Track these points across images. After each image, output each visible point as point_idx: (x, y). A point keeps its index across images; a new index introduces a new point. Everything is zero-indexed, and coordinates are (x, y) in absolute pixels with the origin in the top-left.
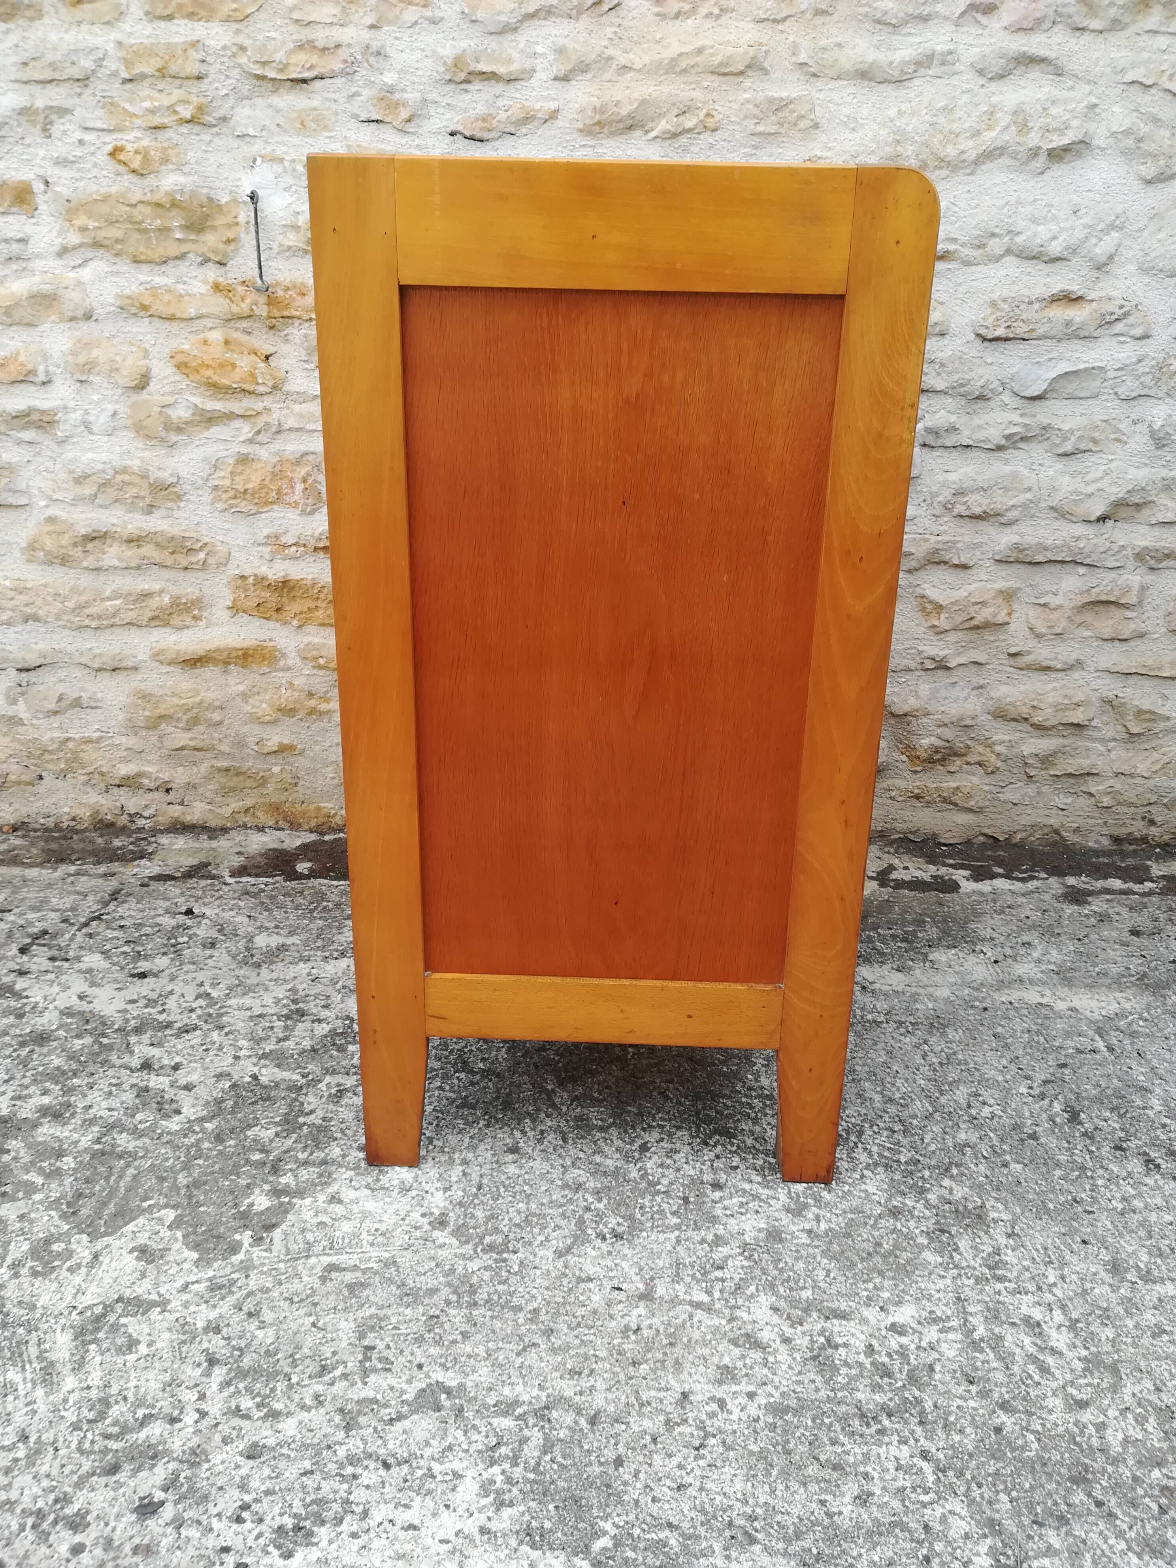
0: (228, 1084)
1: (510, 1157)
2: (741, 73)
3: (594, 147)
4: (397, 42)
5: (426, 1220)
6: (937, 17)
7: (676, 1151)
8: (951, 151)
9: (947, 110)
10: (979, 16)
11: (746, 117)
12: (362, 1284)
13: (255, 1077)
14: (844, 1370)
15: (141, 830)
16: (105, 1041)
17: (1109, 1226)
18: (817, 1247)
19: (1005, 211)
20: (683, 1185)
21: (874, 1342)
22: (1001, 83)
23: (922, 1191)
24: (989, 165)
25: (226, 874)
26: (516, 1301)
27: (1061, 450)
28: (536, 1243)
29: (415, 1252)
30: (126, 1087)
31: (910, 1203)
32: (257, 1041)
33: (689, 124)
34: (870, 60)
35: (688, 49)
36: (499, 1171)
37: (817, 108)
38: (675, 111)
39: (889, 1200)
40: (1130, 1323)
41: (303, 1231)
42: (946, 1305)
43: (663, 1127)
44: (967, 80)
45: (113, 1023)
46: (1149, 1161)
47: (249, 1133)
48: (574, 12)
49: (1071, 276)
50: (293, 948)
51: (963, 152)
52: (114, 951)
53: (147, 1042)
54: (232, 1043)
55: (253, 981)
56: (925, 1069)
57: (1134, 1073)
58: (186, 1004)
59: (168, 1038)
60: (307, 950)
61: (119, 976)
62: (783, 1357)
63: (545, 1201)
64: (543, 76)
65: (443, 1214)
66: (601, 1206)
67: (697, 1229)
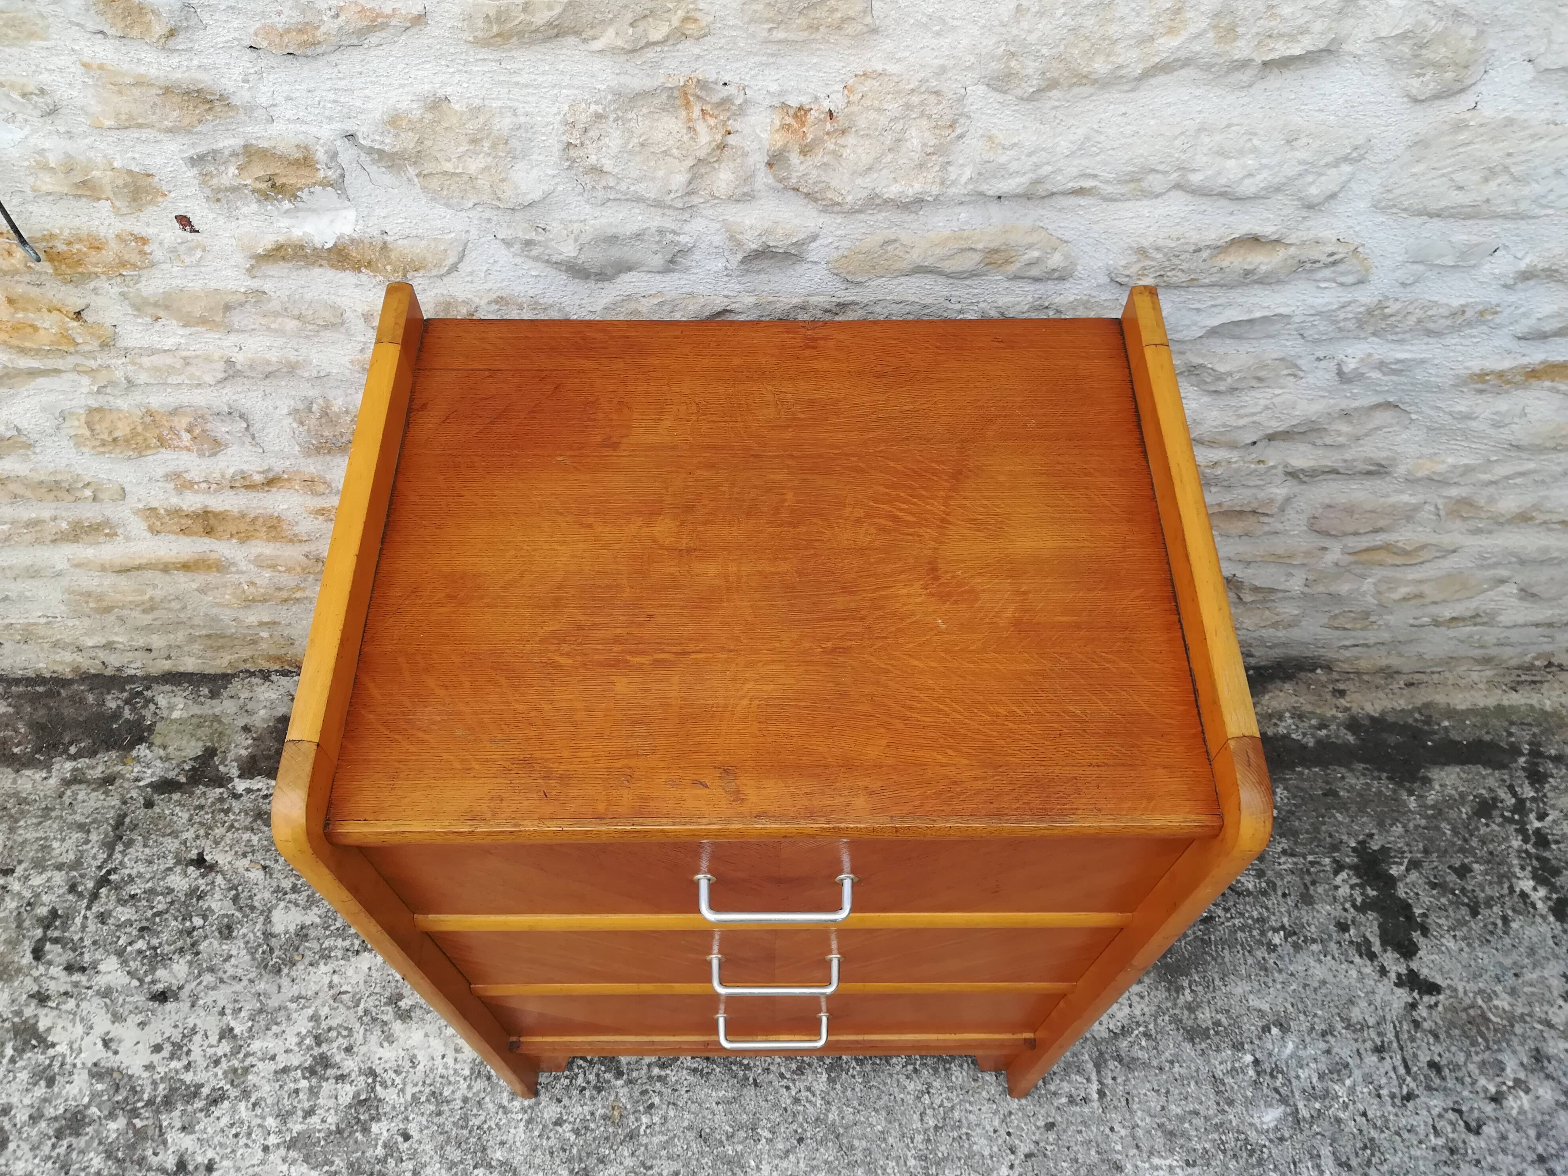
3: (498, 60)
15: (132, 679)
16: (138, 1123)
25: (235, 772)
27: (1212, 389)
32: (284, 1116)
33: (656, 35)
38: (629, 17)
45: (143, 1091)
49: (1267, 216)
50: (312, 933)
51: (1120, 67)
52: (129, 948)
53: (178, 1124)
54: (259, 1121)
55: (273, 1003)
56: (919, 1138)
57: (1114, 1137)
58: (210, 1051)
59: (198, 1115)
60: (327, 937)
61: (140, 999)
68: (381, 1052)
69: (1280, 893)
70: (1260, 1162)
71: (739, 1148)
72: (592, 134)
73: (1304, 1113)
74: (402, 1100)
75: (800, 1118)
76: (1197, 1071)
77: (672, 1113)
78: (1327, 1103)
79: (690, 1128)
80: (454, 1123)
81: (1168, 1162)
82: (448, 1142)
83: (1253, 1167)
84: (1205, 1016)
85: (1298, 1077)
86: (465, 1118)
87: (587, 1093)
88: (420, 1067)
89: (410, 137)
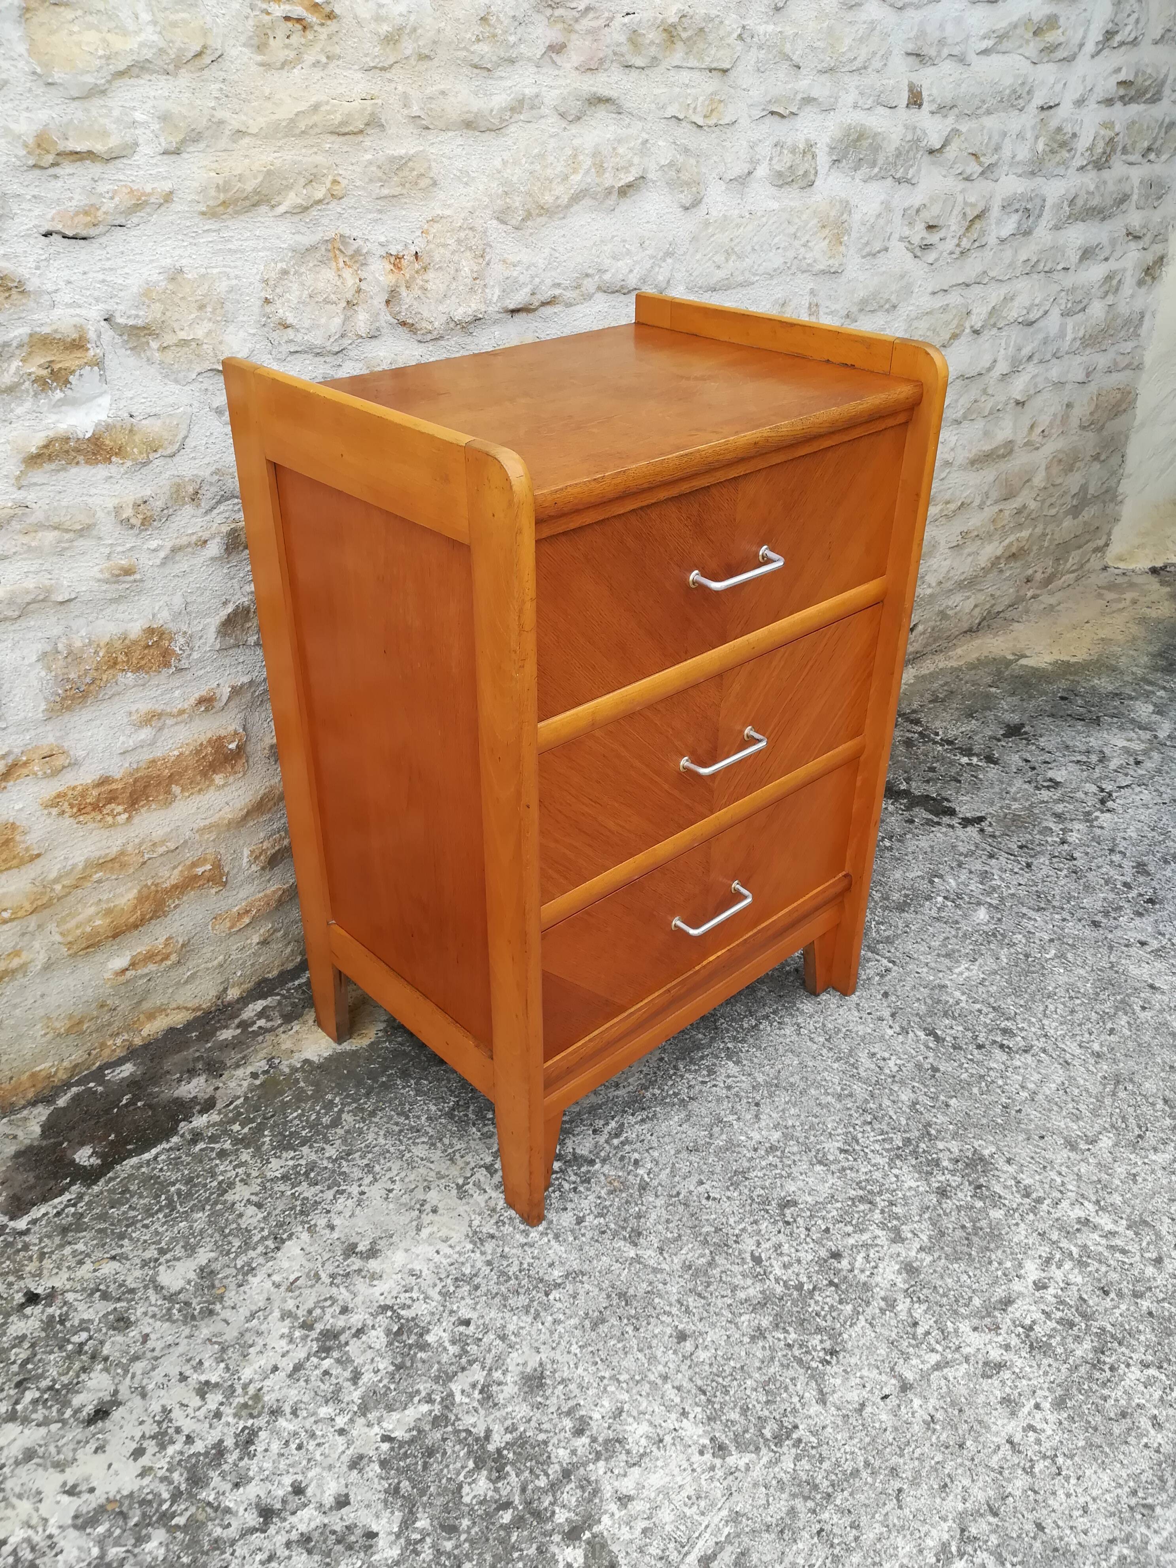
0: (375, 1467)
1: (688, 1345)
2: (361, 132)
3: (218, 230)
5: (708, 1456)
6: (522, 59)
7: (780, 1245)
8: (548, 198)
10: (555, 57)
11: (370, 180)
12: (743, 1554)
13: (386, 1438)
14: (1054, 1342)
17: (1037, 1114)
18: (939, 1258)
19: (594, 251)
20: (817, 1272)
21: (1043, 1306)
22: (578, 125)
23: (937, 1163)
24: (577, 208)
26: (848, 1466)
28: (798, 1406)
29: (739, 1490)
30: (282, 1552)
31: (942, 1178)
32: (335, 1397)
35: (303, 106)
36: (696, 1365)
37: (433, 164)
38: (302, 181)
39: (929, 1185)
40: (1117, 1182)
41: (641, 1550)
42: (1040, 1245)
43: (744, 1230)
44: (551, 123)
45: (157, 1495)
46: (1002, 1046)
47: (466, 1499)
48: (172, 67)
50: (216, 1266)
51: (556, 198)
52: (19, 1407)
53: (227, 1487)
54: (312, 1419)
55: (231, 1334)
56: (824, 1051)
57: (923, 975)
58: (201, 1414)
59: (241, 1464)
60: (235, 1259)
61: (76, 1432)
62: (1019, 1363)
63: (758, 1364)
64: (146, 150)
65: (712, 1440)
66: (793, 1336)
67: (868, 1303)
68: (377, 1291)
71: (724, 1137)
72: (279, 289)
74: (434, 1304)
75: (743, 1094)
76: (924, 921)
77: (656, 1154)
80: (497, 1284)
82: (505, 1298)
84: (897, 897)
85: (972, 891)
86: (502, 1273)
87: (581, 1189)
88: (425, 1272)
89: (158, 307)
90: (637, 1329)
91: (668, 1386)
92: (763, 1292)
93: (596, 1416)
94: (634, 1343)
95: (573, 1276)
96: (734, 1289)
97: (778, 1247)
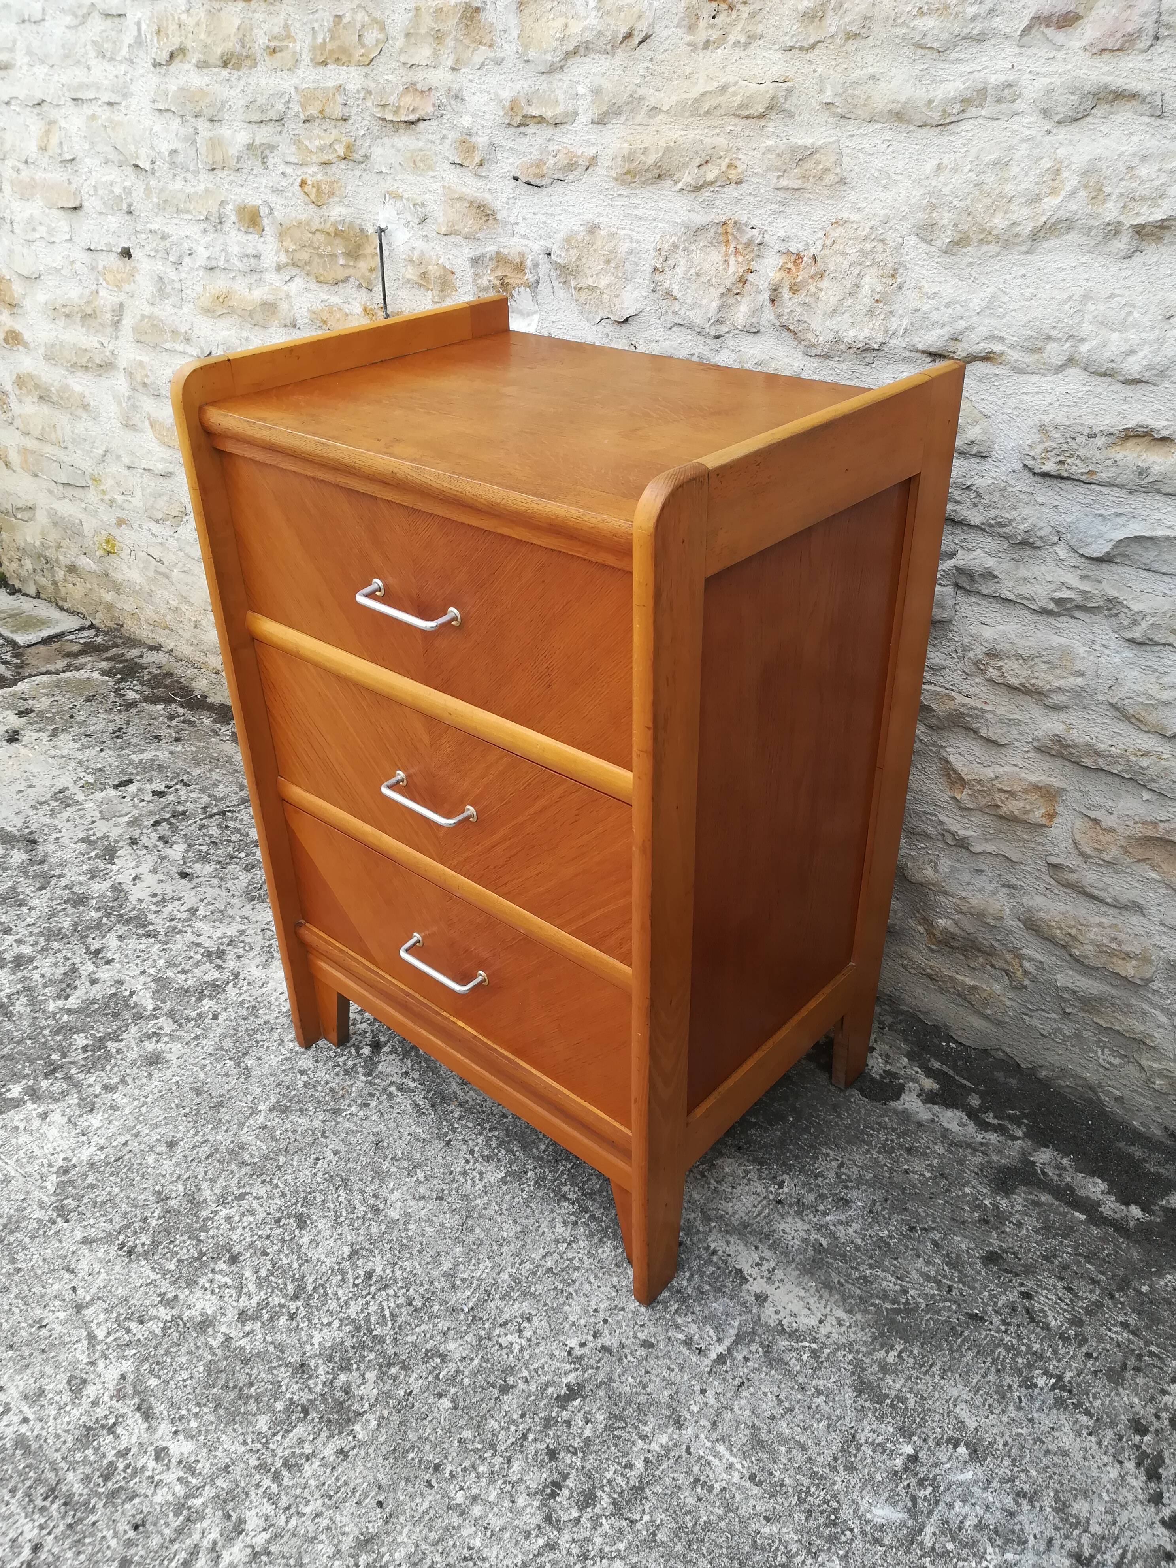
0: (113, 990)
1: (163, 1148)
2: (763, 116)
3: (628, 197)
4: (470, 85)
5: (61, 1163)
6: (995, 35)
8: (999, 222)
9: (1001, 165)
10: (1050, 32)
11: (768, 169)
13: (132, 994)
14: (89, 1452)
16: (105, 920)
17: (421, 1510)
18: (214, 1354)
19: (1067, 307)
20: (217, 1243)
21: (134, 1450)
22: (1075, 128)
23: (345, 1367)
24: (1053, 243)
26: (21, 1256)
27: (1129, 636)
28: (85, 1223)
29: (27, 1182)
30: (69, 962)
31: (321, 1370)
32: (170, 964)
33: (710, 177)
34: (903, 99)
35: (711, 86)
37: (846, 160)
38: (698, 161)
39: (314, 1356)
42: (212, 1464)
44: (1030, 123)
45: (125, 908)
46: (557, 1485)
47: (75, 1036)
48: (609, 47)
49: (1157, 406)
51: (1016, 223)
52: (197, 847)
53: (120, 933)
54: (156, 958)
55: (231, 912)
56: (528, 1266)
57: (699, 1397)
58: (176, 913)
59: (134, 936)
61: (174, 870)
62: (76, 1413)
63: (132, 1196)
64: (583, 119)
65: (75, 1166)
66: (154, 1222)
67: (173, 1283)
69: (1084, 1350)
70: (831, 1539)
71: (394, 1169)
72: (671, 262)
73: (927, 1538)
74: (235, 999)
75: (455, 1185)
76: (839, 1418)
77: (374, 1118)
78: (964, 1553)
79: (376, 1135)
80: (247, 1029)
81: (732, 1459)
82: (232, 1036)
83: (821, 1537)
84: (893, 1385)
85: (950, 1506)
86: (255, 1031)
87: (338, 1069)
88: (264, 990)
89: (574, 252)
90: (186, 1115)
91: (129, 1137)
92: (205, 1201)
93: (115, 1096)
94: (174, 1114)
95: (247, 1073)
96: (213, 1180)
97: (252, 1213)
